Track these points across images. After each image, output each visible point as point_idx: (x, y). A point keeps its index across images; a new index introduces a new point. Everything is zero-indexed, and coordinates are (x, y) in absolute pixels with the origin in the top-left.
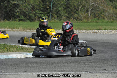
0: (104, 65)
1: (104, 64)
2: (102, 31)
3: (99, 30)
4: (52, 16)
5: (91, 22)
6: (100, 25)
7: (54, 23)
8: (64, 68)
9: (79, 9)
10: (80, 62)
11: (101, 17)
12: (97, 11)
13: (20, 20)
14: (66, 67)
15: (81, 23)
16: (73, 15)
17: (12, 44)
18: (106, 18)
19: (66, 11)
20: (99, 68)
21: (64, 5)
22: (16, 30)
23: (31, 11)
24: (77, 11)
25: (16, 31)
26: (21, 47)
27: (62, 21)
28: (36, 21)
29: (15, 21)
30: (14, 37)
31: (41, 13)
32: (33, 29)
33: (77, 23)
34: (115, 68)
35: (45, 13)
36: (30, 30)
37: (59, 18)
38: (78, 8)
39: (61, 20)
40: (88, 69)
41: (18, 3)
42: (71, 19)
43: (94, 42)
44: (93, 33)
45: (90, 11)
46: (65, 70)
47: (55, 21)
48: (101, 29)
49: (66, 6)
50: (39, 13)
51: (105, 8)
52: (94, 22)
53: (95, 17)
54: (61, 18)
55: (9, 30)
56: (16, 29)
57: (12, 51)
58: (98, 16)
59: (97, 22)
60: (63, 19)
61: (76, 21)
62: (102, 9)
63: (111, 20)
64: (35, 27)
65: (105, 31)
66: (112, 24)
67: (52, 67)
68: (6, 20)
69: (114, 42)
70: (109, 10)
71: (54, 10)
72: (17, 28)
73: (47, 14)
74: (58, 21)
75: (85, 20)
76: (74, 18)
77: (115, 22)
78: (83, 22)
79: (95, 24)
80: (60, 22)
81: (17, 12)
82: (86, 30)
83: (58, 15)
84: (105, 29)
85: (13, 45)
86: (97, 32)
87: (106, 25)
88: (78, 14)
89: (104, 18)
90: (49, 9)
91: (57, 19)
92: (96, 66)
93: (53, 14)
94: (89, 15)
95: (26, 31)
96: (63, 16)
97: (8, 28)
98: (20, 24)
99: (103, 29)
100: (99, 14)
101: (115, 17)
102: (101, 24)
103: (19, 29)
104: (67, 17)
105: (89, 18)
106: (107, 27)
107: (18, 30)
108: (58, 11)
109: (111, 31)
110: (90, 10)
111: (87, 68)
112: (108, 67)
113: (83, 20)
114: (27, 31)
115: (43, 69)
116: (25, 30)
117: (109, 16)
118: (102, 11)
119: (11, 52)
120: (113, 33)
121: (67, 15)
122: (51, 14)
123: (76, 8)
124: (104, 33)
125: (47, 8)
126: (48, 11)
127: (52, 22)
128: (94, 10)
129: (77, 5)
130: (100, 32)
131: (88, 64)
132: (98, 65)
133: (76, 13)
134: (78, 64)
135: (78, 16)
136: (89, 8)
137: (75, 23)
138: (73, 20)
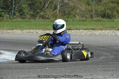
0: (76, 70)
1: (76, 69)
2: (73, 31)
4: (14, 14)
7: (16, 22)
8: (28, 74)
10: (48, 67)
11: (72, 15)
12: (67, 8)
14: (31, 73)
15: (49, 22)
16: (38, 12)
18: (77, 16)
19: (31, 8)
21: (28, 1)
24: (43, 9)
27: (26, 19)
31: (1, 10)
33: (44, 21)
34: (88, 73)
35: (6, 11)
37: (22, 16)
38: (45, 5)
39: (24, 18)
42: (37, 17)
45: (58, 9)
46: (30, 77)
47: (17, 20)
48: (72, 28)
49: (30, 2)
51: (76, 5)
53: (66, 15)
54: (24, 17)
58: (68, 13)
60: (27, 18)
61: (43, 20)
62: (72, 6)
63: (84, 18)
65: (76, 31)
66: (85, 23)
67: (15, 74)
69: (87, 44)
70: (80, 7)
71: (16, 7)
73: (8, 12)
74: (22, 20)
76: (40, 17)
77: (88, 20)
78: (51, 20)
80: (24, 21)
83: (21, 13)
84: (77, 29)
87: (77, 25)
88: (45, 12)
89: (75, 16)
90: (11, 6)
91: (20, 17)
92: (66, 71)
93: (15, 12)
94: (58, 12)
96: (27, 14)
99: (74, 28)
100: (69, 11)
101: (88, 15)
102: (71, 23)
104: (32, 15)
105: (58, 16)
106: (78, 27)
108: (21, 8)
109: (83, 31)
110: (59, 7)
111: (56, 74)
112: (80, 73)
113: (51, 18)
115: (5, 75)
117: (81, 13)
118: (73, 7)
120: (86, 34)
121: (32, 13)
122: (13, 12)
123: (43, 5)
124: (75, 33)
125: (9, 4)
126: (9, 8)
127: (14, 21)
128: (63, 7)
129: (43, 1)
130: (70, 32)
131: (57, 70)
132: (69, 71)
133: (43, 11)
134: (45, 69)
135: (44, 14)
136: (58, 4)
137: (42, 22)
138: (39, 18)
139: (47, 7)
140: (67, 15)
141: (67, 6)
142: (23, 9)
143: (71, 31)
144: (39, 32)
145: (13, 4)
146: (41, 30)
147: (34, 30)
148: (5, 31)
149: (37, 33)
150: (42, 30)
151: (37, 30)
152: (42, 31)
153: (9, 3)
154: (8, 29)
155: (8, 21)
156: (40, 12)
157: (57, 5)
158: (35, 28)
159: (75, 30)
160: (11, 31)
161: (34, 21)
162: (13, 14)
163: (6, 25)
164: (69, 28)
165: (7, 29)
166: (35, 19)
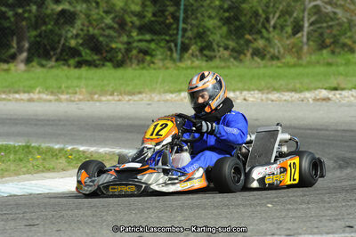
0: (350, 211)
1: (350, 206)
2: (345, 93)
3: (336, 89)
4: (185, 48)
5: (309, 64)
6: (340, 74)
9: (272, 23)
10: (272, 203)
11: (343, 46)
12: (331, 27)
13: (79, 65)
15: (279, 67)
16: (249, 41)
17: (51, 145)
20: (332, 223)
21: (221, 11)
22: (68, 96)
23: (115, 34)
24: (264, 31)
25: (67, 100)
26: (84, 152)
27: (217, 62)
28: (134, 66)
29: (65, 68)
30: (60, 120)
31: (148, 37)
32: (121, 94)
33: (265, 67)
35: (163, 40)
36: (110, 98)
37: (205, 52)
38: (267, 20)
39: (211, 58)
40: (296, 225)
41: (72, 9)
42: (245, 55)
43: (317, 130)
44: (316, 100)
45: (305, 30)
47: (193, 62)
48: (342, 86)
49: (227, 14)
50: (140, 41)
51: (354, 18)
52: (318, 62)
53: (326, 47)
54: (212, 54)
55: (44, 96)
56: (68, 93)
57: (52, 170)
58: (333, 43)
59: (329, 64)
60: (220, 57)
61: (262, 63)
62: (345, 20)
64: (128, 85)
65: (354, 92)
68: (34, 64)
72: (70, 91)
73: (168, 42)
74: (204, 64)
75: (289, 59)
76: (254, 54)
78: (284, 63)
79: (322, 69)
81: (72, 37)
82: (294, 90)
83: (204, 44)
85: (57, 147)
86: (330, 96)
88: (268, 40)
89: (352, 50)
90: (174, 26)
91: (199, 57)
92: (321, 213)
93: (187, 41)
94: (305, 39)
95: (100, 101)
96: (219, 46)
97: (39, 92)
98: (79, 78)
99: (350, 86)
100: (335, 36)
102: (341, 69)
103: (76, 93)
104: (233, 50)
105: (305, 48)
107: (73, 99)
108: (201, 30)
110: (306, 25)
111: (294, 222)
113: (283, 57)
114: (104, 98)
116: (96, 96)
118: (346, 25)
119: (49, 170)
121: (232, 44)
122: (179, 41)
123: (261, 20)
124: (352, 99)
125: (168, 21)
126: (171, 32)
127: (183, 68)
128: (318, 25)
129: (264, 11)
130: (338, 96)
131: (297, 209)
132: (330, 212)
133: (262, 37)
134: (264, 209)
135: (266, 46)
136: (303, 17)
137: (259, 67)
138: (253, 58)
139: (274, 27)
140: (330, 46)
141: (330, 23)
142: (209, 33)
143: (340, 94)
144: (251, 99)
145: (178, 21)
146: (256, 92)
147: (238, 93)
148: (156, 97)
149: (245, 99)
150: (259, 90)
151: (245, 93)
152: (260, 95)
153: (169, 17)
154: (165, 92)
155: (167, 68)
156: (255, 40)
157: (303, 20)
158: (240, 85)
159: (351, 89)
160: (174, 96)
161: (237, 67)
162: (179, 47)
163: (160, 80)
164: (336, 86)
165: (162, 90)
166: (241, 61)
